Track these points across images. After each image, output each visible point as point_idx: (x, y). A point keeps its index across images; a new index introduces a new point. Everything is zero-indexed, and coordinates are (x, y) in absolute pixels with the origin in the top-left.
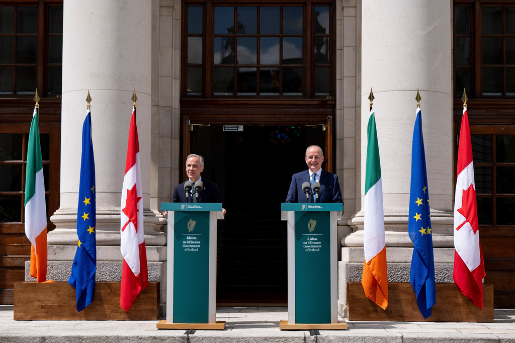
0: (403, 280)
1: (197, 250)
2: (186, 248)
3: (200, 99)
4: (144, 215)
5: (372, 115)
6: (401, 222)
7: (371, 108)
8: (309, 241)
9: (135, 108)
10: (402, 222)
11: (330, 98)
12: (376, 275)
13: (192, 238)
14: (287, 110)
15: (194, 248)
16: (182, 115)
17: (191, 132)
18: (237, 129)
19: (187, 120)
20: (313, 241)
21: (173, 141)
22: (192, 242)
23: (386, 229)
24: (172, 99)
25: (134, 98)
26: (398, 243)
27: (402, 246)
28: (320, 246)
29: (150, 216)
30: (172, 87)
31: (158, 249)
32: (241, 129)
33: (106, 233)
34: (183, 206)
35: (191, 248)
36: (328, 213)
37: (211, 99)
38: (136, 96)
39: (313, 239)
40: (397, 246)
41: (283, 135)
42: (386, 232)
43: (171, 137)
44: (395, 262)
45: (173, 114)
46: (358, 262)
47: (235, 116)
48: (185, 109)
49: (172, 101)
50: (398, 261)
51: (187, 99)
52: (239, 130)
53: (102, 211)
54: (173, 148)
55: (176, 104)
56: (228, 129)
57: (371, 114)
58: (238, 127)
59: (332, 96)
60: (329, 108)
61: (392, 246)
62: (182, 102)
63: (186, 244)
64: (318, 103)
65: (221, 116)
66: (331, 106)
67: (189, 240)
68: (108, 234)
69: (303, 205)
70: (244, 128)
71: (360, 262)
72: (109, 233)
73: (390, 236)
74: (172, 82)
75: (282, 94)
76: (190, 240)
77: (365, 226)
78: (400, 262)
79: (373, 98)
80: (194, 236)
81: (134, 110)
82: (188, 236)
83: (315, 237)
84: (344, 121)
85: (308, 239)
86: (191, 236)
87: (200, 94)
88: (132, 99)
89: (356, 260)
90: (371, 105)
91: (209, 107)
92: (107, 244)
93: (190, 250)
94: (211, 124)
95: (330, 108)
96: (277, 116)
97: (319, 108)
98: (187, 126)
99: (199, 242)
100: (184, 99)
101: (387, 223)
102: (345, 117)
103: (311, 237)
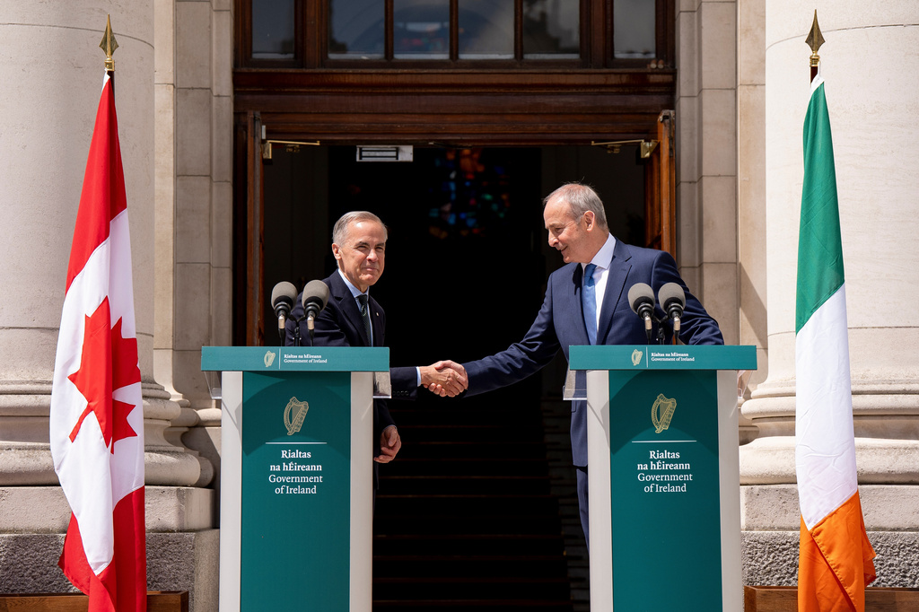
0: (910, 581)
1: (313, 491)
2: (279, 485)
3: (291, 70)
4: (145, 397)
5: (817, 92)
6: (896, 409)
7: (814, 72)
8: (655, 461)
9: (110, 73)
10: (901, 409)
11: (661, 66)
12: (838, 567)
13: (298, 454)
14: (539, 99)
15: (304, 485)
16: (239, 114)
17: (265, 162)
18: (397, 157)
19: (257, 124)
20: (668, 461)
21: (214, 189)
22: (299, 468)
23: (858, 432)
24: (210, 68)
25: (109, 43)
26: (890, 474)
27: (903, 479)
28: (689, 477)
29: (155, 398)
30: (210, 33)
31: (180, 496)
32: (407, 154)
33: (24, 448)
34: (270, 358)
35: (294, 485)
36: (711, 376)
37: (323, 70)
38: (113, 39)
39: (667, 455)
40: (888, 479)
41: (463, 216)
42: (860, 441)
43: (210, 176)
44: (884, 529)
45: (214, 111)
46: (772, 528)
47: (390, 119)
48: (248, 97)
49: (211, 73)
50: (892, 525)
51: (254, 70)
52: (400, 159)
53: (12, 382)
54: (214, 207)
55: (223, 83)
56: (371, 154)
57: (814, 89)
58: (397, 151)
59: (666, 62)
60: (656, 93)
61: (872, 479)
62: (239, 80)
63: (278, 474)
64: (624, 79)
65: (351, 118)
66: (663, 89)
67: (287, 461)
68: (31, 453)
69: (636, 352)
70: (415, 153)
71: (780, 529)
72: (34, 448)
73: (864, 452)
74: (210, 18)
75: (522, 58)
76: (291, 460)
77: (799, 424)
78: (898, 529)
79: (821, 41)
80: (303, 449)
81: (107, 78)
82: (286, 448)
83: (672, 448)
84: (705, 128)
85: (652, 454)
86: (293, 449)
87: (291, 56)
88: (103, 45)
89: (768, 523)
90: (815, 60)
91: (315, 93)
92: (29, 481)
93: (290, 491)
94: (321, 141)
95: (660, 93)
96: (509, 118)
97: (629, 94)
98: (258, 140)
99: (319, 468)
100: (245, 70)
101: (858, 415)
102: (707, 116)
103: (661, 448)
